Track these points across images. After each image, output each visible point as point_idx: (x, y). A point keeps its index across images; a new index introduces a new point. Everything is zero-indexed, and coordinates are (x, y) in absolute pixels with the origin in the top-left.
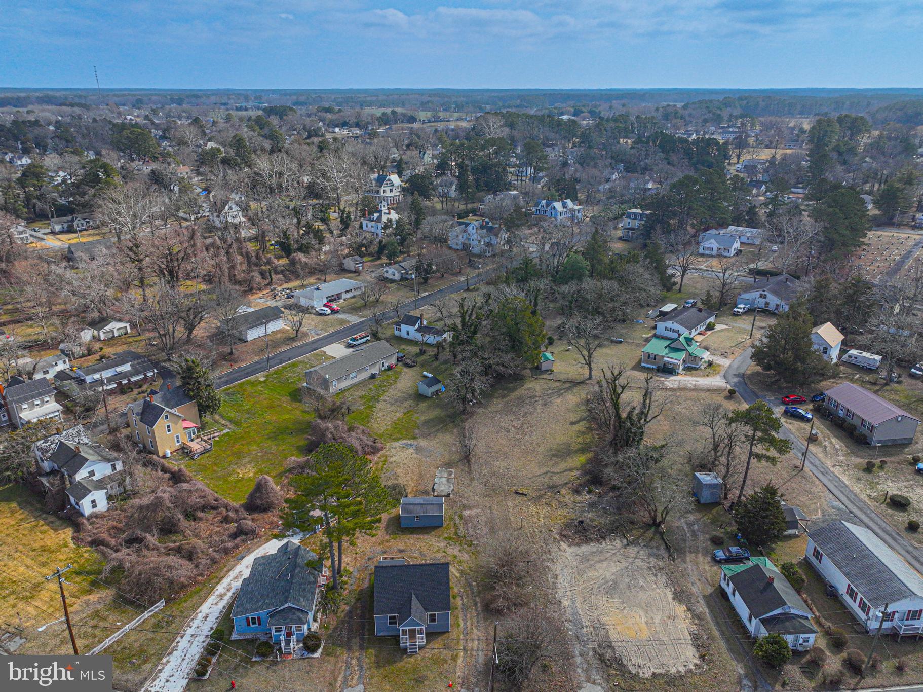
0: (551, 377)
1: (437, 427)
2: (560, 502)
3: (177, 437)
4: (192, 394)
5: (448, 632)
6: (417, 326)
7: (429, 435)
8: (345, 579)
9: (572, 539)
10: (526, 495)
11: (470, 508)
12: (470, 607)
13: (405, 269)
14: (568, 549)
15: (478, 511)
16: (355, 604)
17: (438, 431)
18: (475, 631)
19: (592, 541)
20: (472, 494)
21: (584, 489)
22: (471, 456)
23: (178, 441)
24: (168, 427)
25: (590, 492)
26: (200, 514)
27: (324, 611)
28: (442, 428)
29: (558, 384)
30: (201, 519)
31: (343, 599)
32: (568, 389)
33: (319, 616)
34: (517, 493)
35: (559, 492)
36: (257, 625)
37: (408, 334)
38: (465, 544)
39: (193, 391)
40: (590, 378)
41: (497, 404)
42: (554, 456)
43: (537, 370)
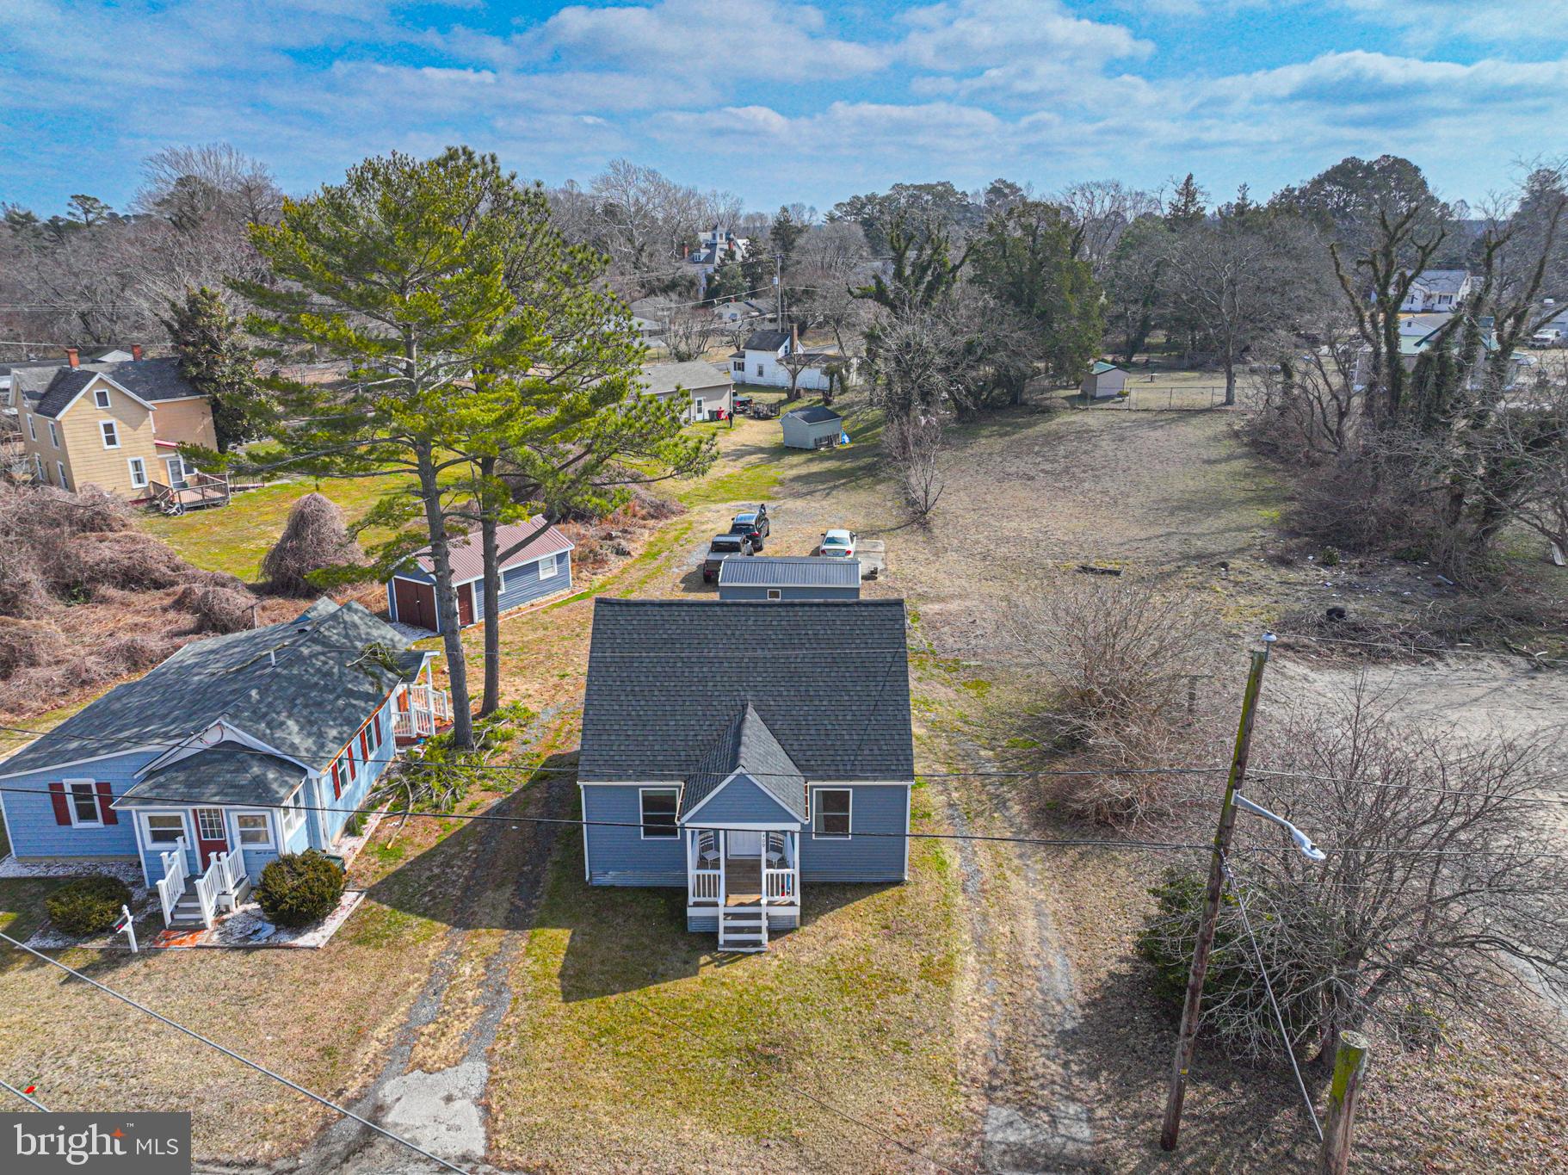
0: (1124, 405)
1: (832, 484)
2: (1236, 584)
3: (137, 464)
4: (194, 371)
5: (899, 882)
6: (781, 352)
7: (811, 493)
8: (502, 727)
9: (1319, 655)
10: (1117, 573)
11: (940, 599)
12: (979, 814)
13: (760, 311)
14: (1312, 675)
15: (968, 603)
16: (524, 790)
17: (835, 487)
18: (1016, 883)
19: (1394, 658)
20: (941, 576)
21: (1305, 559)
22: (929, 515)
23: (140, 479)
24: (109, 428)
25: (1328, 563)
26: (106, 590)
27: (399, 810)
28: (843, 484)
29: (1144, 415)
30: (104, 600)
31: (483, 777)
32: (1173, 420)
33: (373, 821)
34: (1085, 569)
35: (1224, 565)
36: (99, 824)
37: (761, 373)
38: (937, 666)
39: (198, 365)
40: (1229, 401)
41: (988, 443)
42: (1180, 508)
43: (1087, 399)
